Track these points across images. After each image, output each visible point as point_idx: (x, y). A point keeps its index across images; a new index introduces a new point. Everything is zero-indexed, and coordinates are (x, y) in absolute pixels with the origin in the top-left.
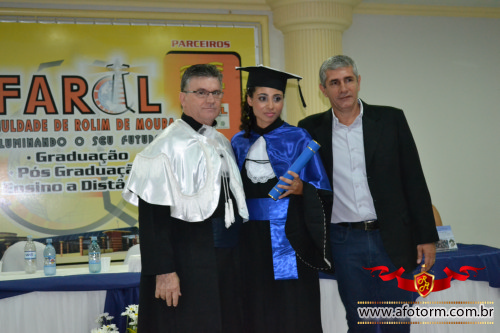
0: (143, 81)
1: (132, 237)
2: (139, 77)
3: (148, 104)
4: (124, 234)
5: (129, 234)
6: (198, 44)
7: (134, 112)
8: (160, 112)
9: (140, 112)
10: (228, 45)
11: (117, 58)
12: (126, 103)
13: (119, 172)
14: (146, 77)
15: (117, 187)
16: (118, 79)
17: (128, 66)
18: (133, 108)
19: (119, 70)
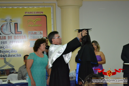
0: (16, 24)
1: (12, 71)
2: (15, 23)
3: (18, 31)
4: (10, 70)
5: (12, 70)
6: (33, 13)
7: (13, 34)
8: (21, 34)
9: (15, 34)
10: (43, 13)
11: (8, 18)
12: (11, 31)
13: (9, 52)
14: (17, 23)
15: (8, 56)
16: (9, 24)
17: (12, 20)
18: (13, 33)
19: (9, 21)
